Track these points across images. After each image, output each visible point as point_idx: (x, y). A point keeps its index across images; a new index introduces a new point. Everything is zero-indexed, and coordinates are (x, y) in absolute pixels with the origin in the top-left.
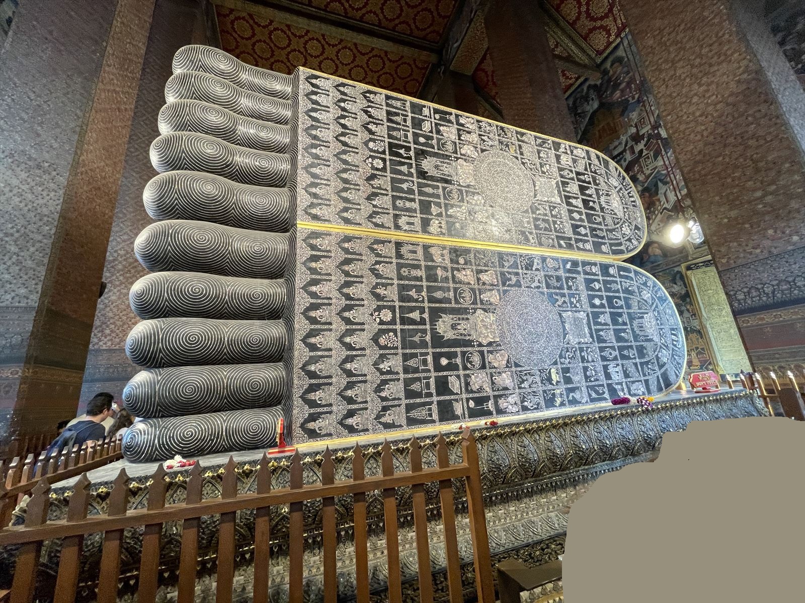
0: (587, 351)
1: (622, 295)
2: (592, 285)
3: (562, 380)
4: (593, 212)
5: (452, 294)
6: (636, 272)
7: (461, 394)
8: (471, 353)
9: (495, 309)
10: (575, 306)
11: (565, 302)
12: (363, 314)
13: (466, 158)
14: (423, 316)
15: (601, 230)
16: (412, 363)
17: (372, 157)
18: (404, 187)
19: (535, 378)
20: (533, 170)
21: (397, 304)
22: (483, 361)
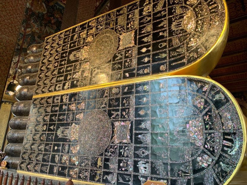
2: (141, 100)
3: (103, 166)
4: (160, 41)
5: (65, 117)
7: (58, 163)
8: (65, 145)
10: (124, 117)
11: (118, 115)
13: (87, 44)
16: (47, 147)
17: (55, 63)
18: (61, 71)
19: (89, 162)
20: (121, 31)
21: (48, 123)
22: (69, 149)
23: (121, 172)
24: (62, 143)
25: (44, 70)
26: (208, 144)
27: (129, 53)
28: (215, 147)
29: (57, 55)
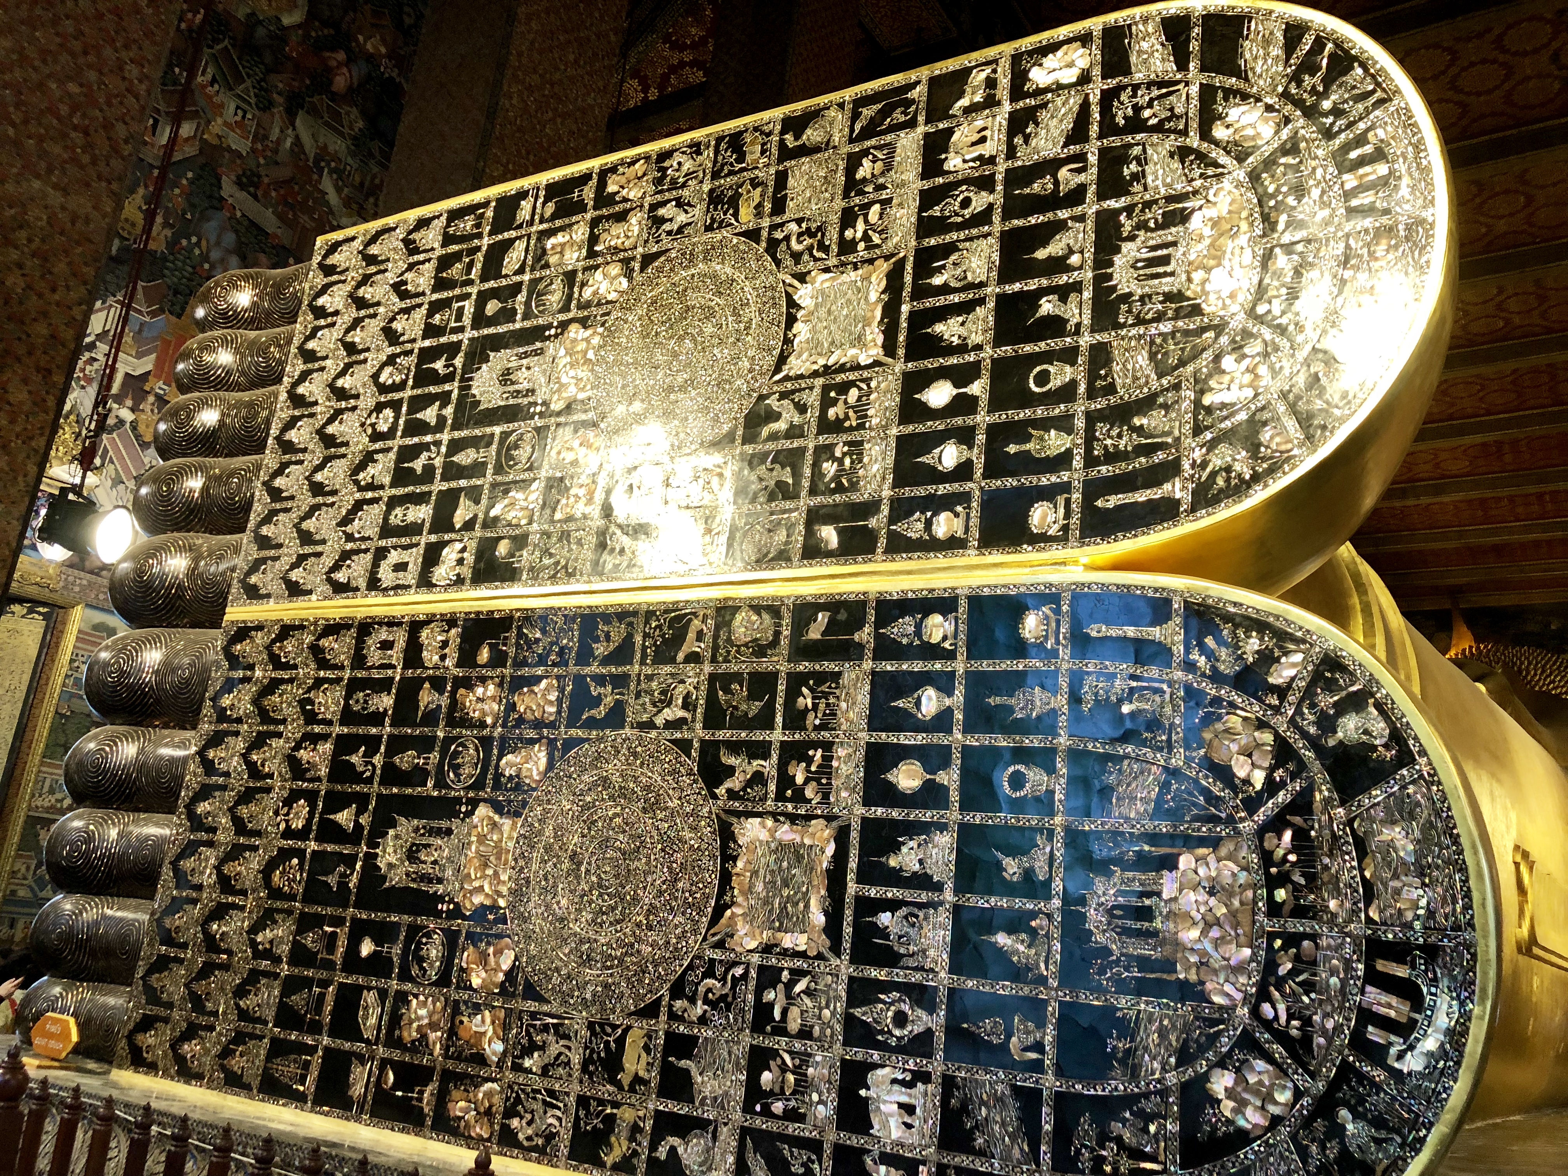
0: (790, 985)
1: (1062, 742)
2: (906, 703)
3: (655, 1080)
4: (1041, 347)
5: (434, 758)
7: (376, 1042)
8: (428, 935)
9: (524, 805)
10: (799, 797)
12: (266, 811)
13: (589, 313)
14: (361, 819)
16: (309, 940)
17: (379, 408)
18: (418, 465)
19: (569, 1048)
20: (806, 257)
21: (323, 788)
22: (448, 961)
23: (760, 1123)
24: (407, 919)
25: (305, 450)
26: (1276, 995)
27: (846, 402)
28: (1316, 1018)
29: (391, 360)
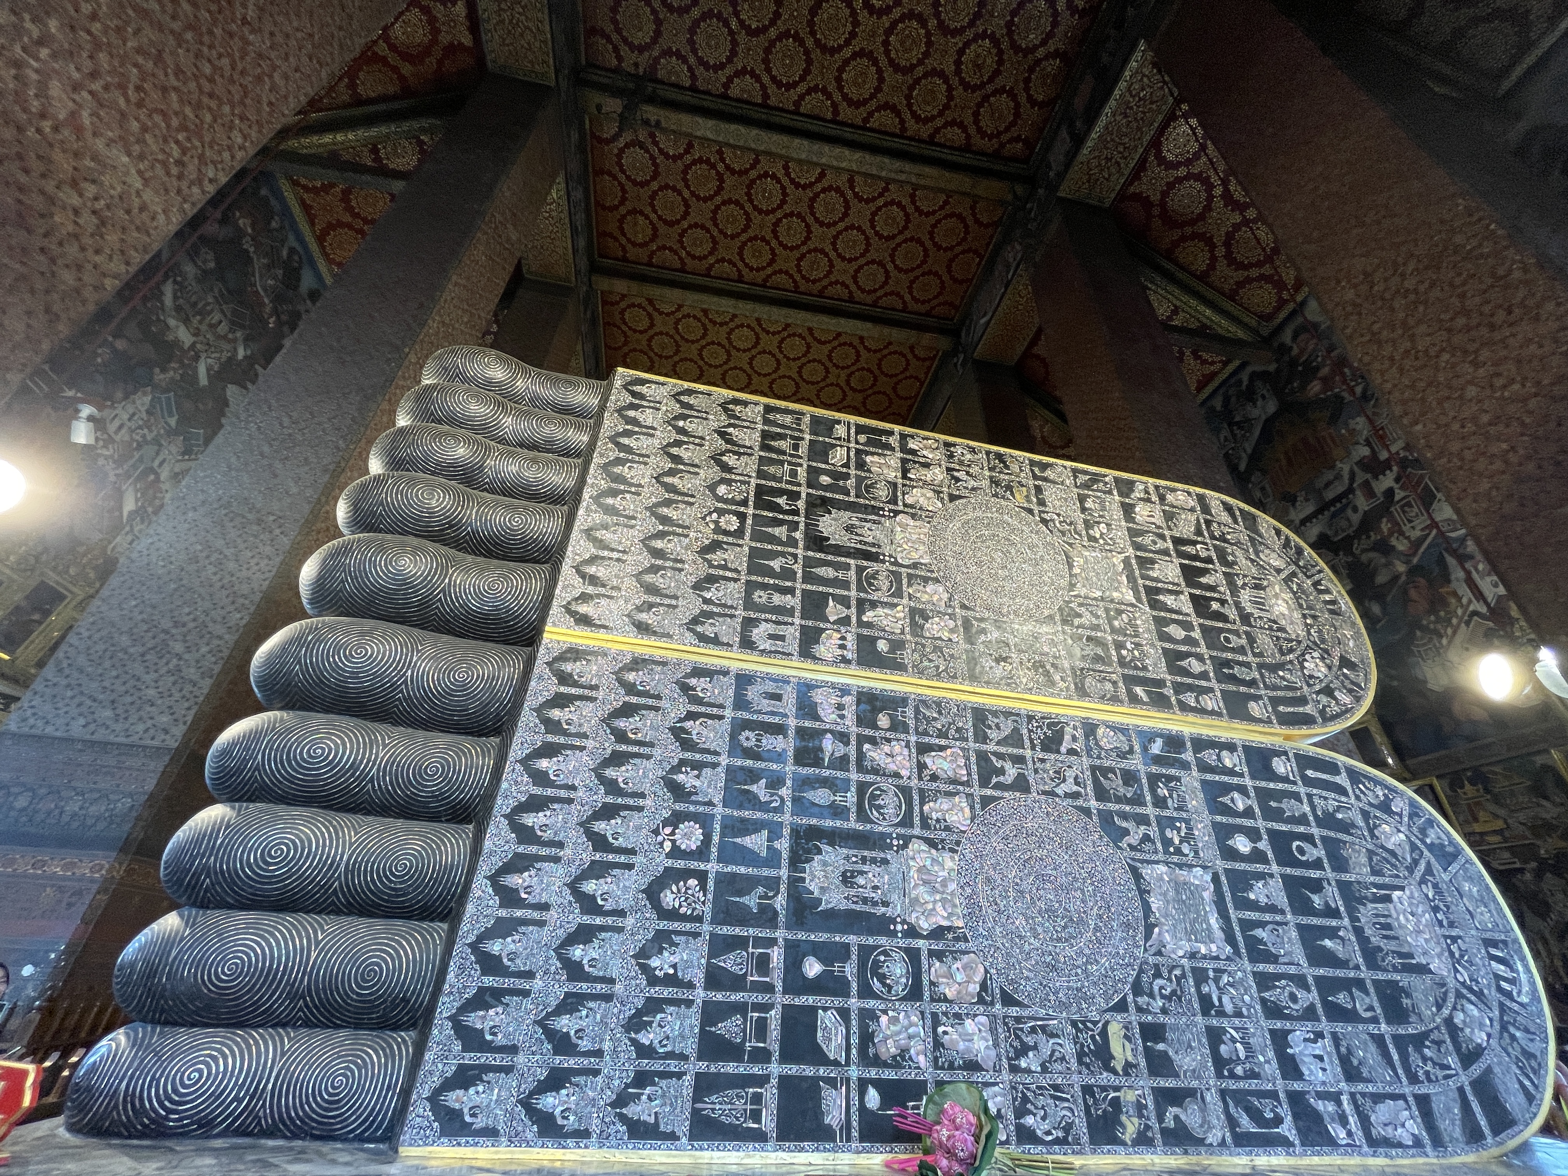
0: (1217, 980)
1: (1315, 831)
2: (1226, 800)
3: (1143, 1063)
4: (1221, 625)
5: (851, 797)
6: (1355, 776)
7: (848, 1063)
8: (885, 953)
9: (958, 843)
10: (1178, 852)
11: (1146, 838)
12: (638, 828)
13: (914, 512)
14: (777, 845)
15: (1247, 665)
16: (730, 962)
17: (719, 511)
18: (775, 565)
19: (1061, 1045)
20: (1068, 535)
21: (718, 811)
22: (914, 977)
26: (1460, 968)
28: (1480, 979)
29: (726, 482)
